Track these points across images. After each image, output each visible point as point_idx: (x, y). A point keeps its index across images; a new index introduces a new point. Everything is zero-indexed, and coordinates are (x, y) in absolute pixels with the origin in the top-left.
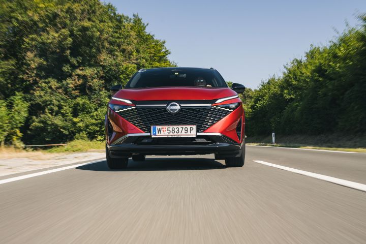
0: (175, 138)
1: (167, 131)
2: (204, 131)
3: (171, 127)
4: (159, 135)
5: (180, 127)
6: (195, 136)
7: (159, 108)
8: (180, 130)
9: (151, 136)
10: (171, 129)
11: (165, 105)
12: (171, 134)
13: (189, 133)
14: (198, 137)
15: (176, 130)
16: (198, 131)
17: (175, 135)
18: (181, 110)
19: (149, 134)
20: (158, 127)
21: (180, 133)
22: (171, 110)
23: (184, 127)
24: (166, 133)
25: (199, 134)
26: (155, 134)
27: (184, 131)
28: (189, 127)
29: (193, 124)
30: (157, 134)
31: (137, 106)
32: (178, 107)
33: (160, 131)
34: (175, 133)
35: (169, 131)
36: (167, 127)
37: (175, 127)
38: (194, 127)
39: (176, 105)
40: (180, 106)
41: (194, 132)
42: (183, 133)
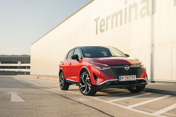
0: (128, 81)
1: (125, 78)
2: (139, 78)
3: (127, 76)
4: (122, 80)
5: (130, 76)
6: (136, 80)
7: (121, 68)
8: (130, 77)
9: (119, 80)
10: (127, 77)
11: (124, 67)
12: (127, 79)
13: (133, 79)
14: (137, 80)
15: (129, 78)
17: (129, 80)
18: (130, 69)
19: (117, 80)
20: (121, 77)
21: (130, 79)
22: (126, 69)
23: (132, 76)
24: (125, 79)
26: (120, 80)
27: (132, 78)
28: (133, 76)
29: (135, 75)
30: (121, 79)
31: (112, 67)
32: (129, 68)
33: (122, 78)
34: (128, 79)
35: (126, 78)
36: (125, 76)
37: (128, 76)
38: (135, 76)
39: (128, 67)
40: (129, 67)
41: (135, 78)
42: (131, 79)
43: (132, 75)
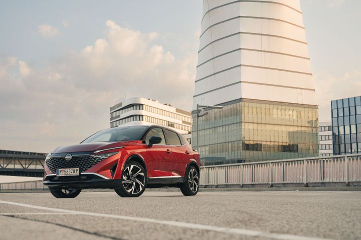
2: (85, 171)
3: (66, 169)
5: (71, 169)
6: (79, 175)
8: (71, 171)
9: (57, 175)
10: (66, 171)
11: (65, 156)
12: (66, 174)
13: (75, 173)
14: (81, 175)
15: (69, 171)
16: (80, 172)
17: (68, 175)
18: (72, 159)
19: (55, 174)
20: (60, 170)
21: (70, 173)
23: (73, 169)
24: (64, 173)
25: (82, 173)
28: (75, 169)
29: (78, 167)
30: (59, 174)
32: (71, 157)
33: (61, 172)
34: (68, 173)
36: (64, 169)
37: (69, 169)
38: (78, 169)
41: (78, 172)
42: (72, 173)
43: (74, 167)
